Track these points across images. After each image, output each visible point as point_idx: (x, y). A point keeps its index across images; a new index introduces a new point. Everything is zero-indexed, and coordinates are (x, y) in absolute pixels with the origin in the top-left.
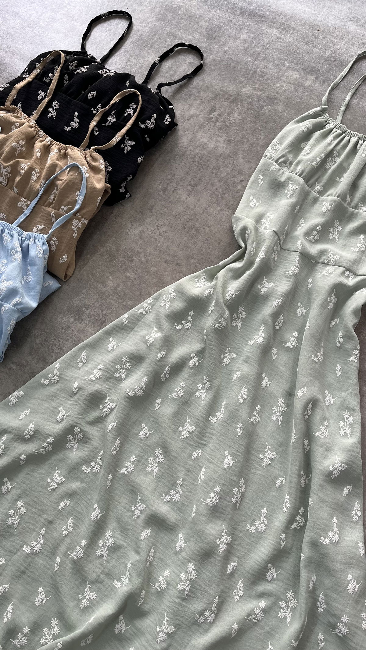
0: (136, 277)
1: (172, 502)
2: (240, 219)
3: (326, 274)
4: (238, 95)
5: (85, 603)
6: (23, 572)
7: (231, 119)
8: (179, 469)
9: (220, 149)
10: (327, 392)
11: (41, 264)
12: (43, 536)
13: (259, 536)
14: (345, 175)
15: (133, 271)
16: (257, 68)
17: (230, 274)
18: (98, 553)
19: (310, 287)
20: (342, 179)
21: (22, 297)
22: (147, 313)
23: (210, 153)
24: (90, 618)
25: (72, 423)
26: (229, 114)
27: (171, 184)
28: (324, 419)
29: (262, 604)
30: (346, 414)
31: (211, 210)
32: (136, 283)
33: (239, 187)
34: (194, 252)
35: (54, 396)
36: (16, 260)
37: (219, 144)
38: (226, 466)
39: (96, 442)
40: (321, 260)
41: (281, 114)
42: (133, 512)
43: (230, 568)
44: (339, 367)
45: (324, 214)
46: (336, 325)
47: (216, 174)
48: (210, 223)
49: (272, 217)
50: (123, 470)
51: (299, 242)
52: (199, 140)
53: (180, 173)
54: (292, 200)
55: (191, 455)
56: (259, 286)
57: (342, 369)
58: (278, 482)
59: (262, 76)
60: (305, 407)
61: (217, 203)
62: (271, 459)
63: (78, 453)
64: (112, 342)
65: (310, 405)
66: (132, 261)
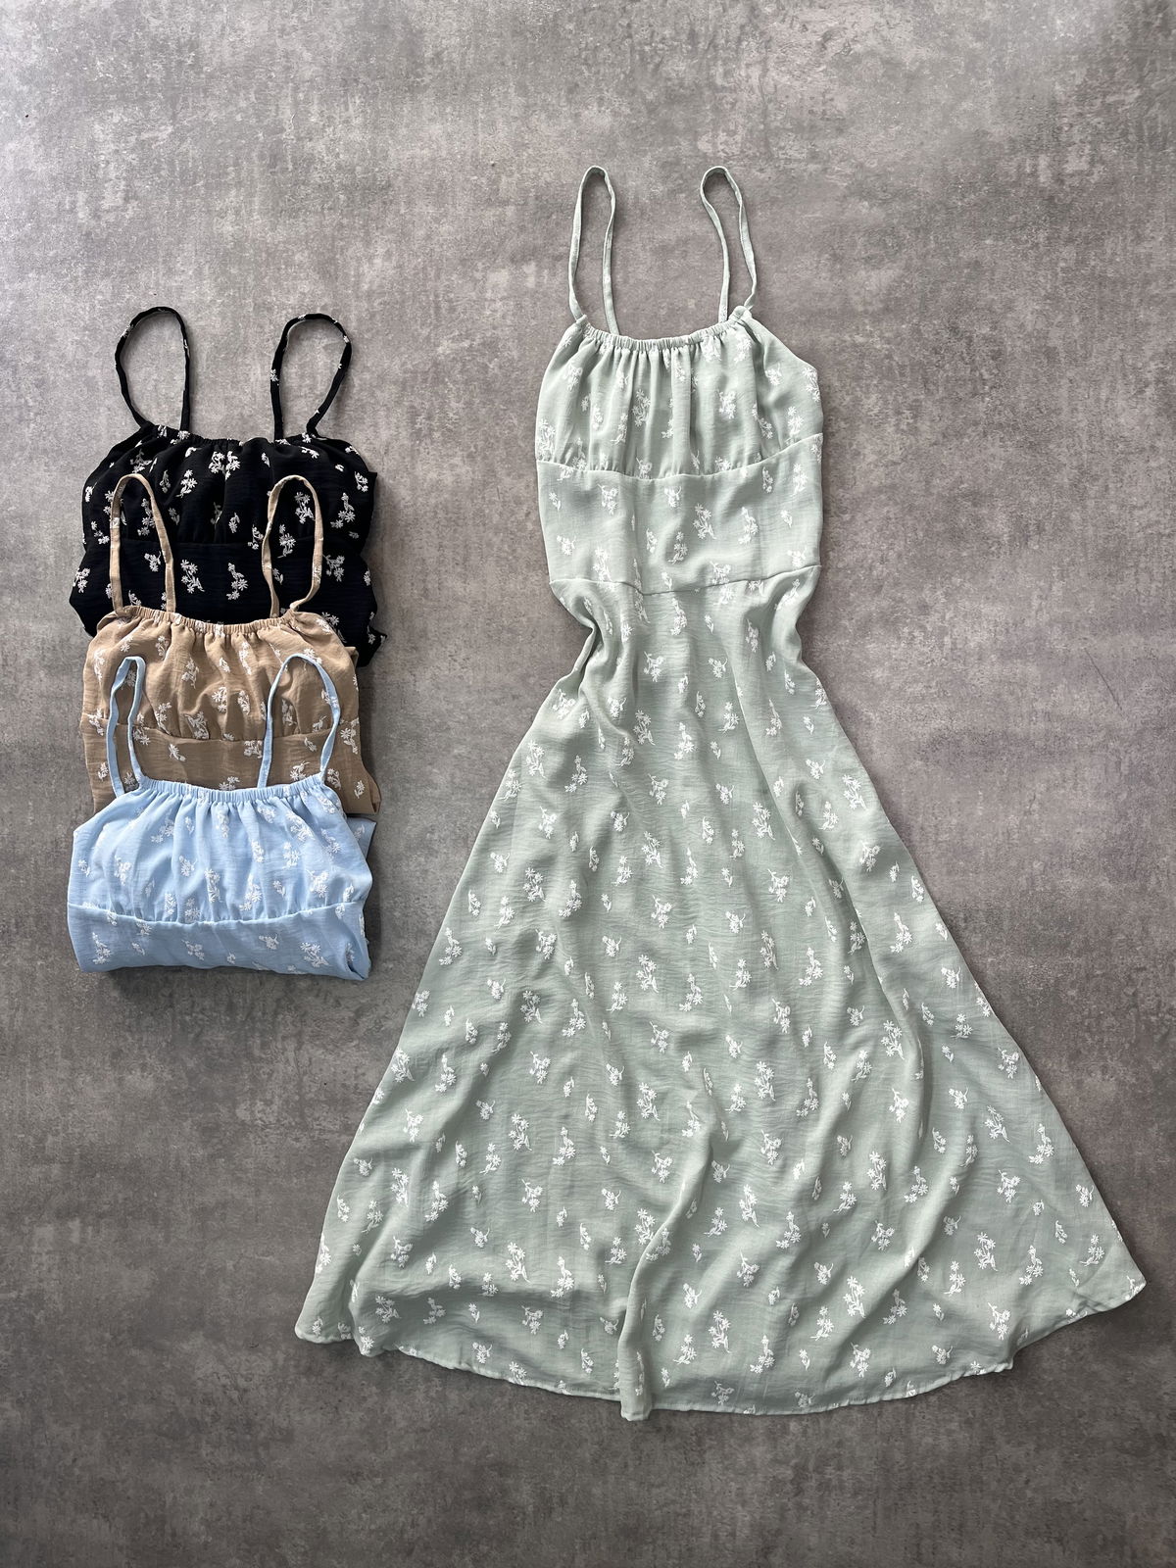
0: (469, 749)
1: (696, 1008)
2: (564, 586)
3: (726, 602)
4: (436, 364)
5: (664, 1174)
6: (572, 1187)
7: (451, 415)
8: (680, 964)
9: (464, 478)
10: (808, 762)
11: (339, 818)
12: (568, 1136)
13: (820, 984)
14: (672, 422)
15: (459, 742)
16: (437, 296)
17: (598, 677)
18: (645, 1114)
19: (712, 629)
20: (670, 432)
21: (351, 881)
22: (517, 793)
23: (454, 493)
24: (679, 1184)
25: (516, 991)
26: (441, 408)
27: (428, 579)
28: (823, 803)
29: (863, 1054)
30: (846, 779)
31: (511, 586)
32: (474, 757)
33: (530, 526)
34: (525, 666)
35: (470, 972)
36: (306, 837)
37: (458, 470)
38: (736, 931)
39: (559, 994)
40: (708, 583)
41: (520, 364)
42: (656, 1046)
43: (806, 1040)
44: (807, 720)
45: (675, 511)
46: (775, 664)
47: (484, 525)
48: (522, 609)
49: (606, 556)
50: (614, 1007)
51: (665, 576)
52: (425, 480)
53: (431, 554)
54: (621, 516)
55: (685, 940)
56: (646, 671)
57: (813, 721)
58: (808, 909)
59: (452, 310)
60: (793, 803)
61: (513, 570)
62: (785, 887)
63: (546, 1020)
64: (497, 859)
65: (798, 797)
66: (448, 729)
